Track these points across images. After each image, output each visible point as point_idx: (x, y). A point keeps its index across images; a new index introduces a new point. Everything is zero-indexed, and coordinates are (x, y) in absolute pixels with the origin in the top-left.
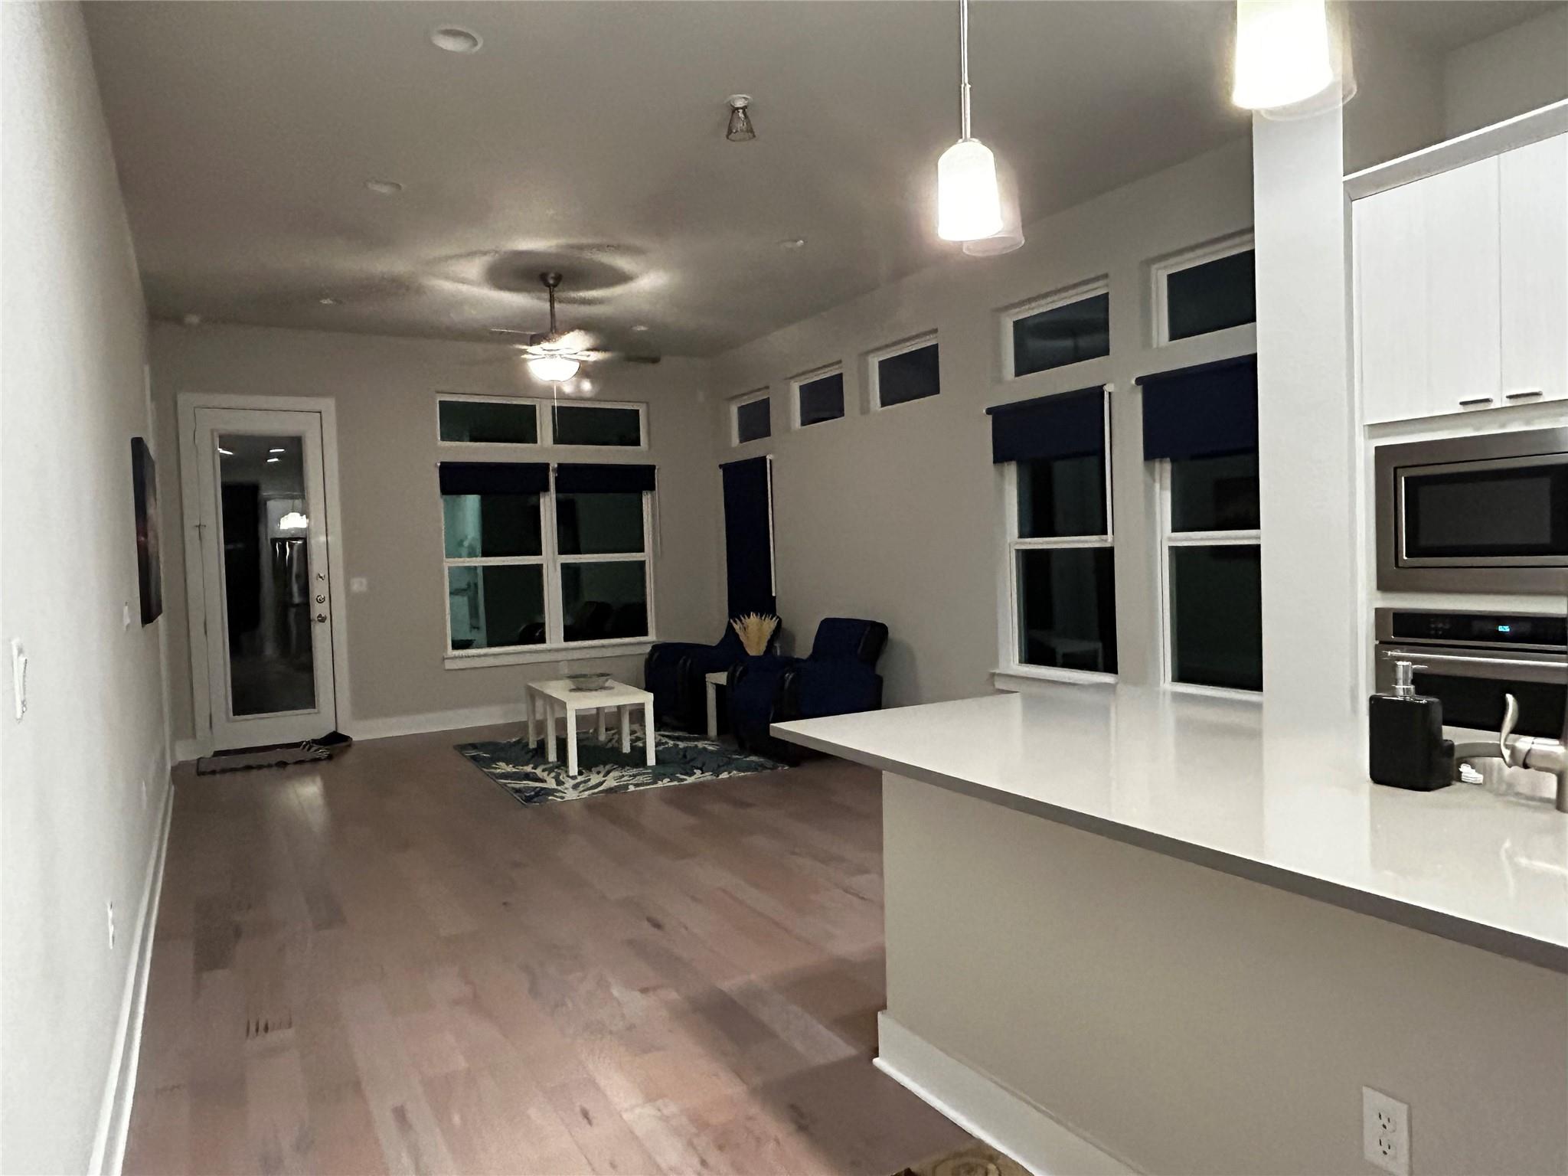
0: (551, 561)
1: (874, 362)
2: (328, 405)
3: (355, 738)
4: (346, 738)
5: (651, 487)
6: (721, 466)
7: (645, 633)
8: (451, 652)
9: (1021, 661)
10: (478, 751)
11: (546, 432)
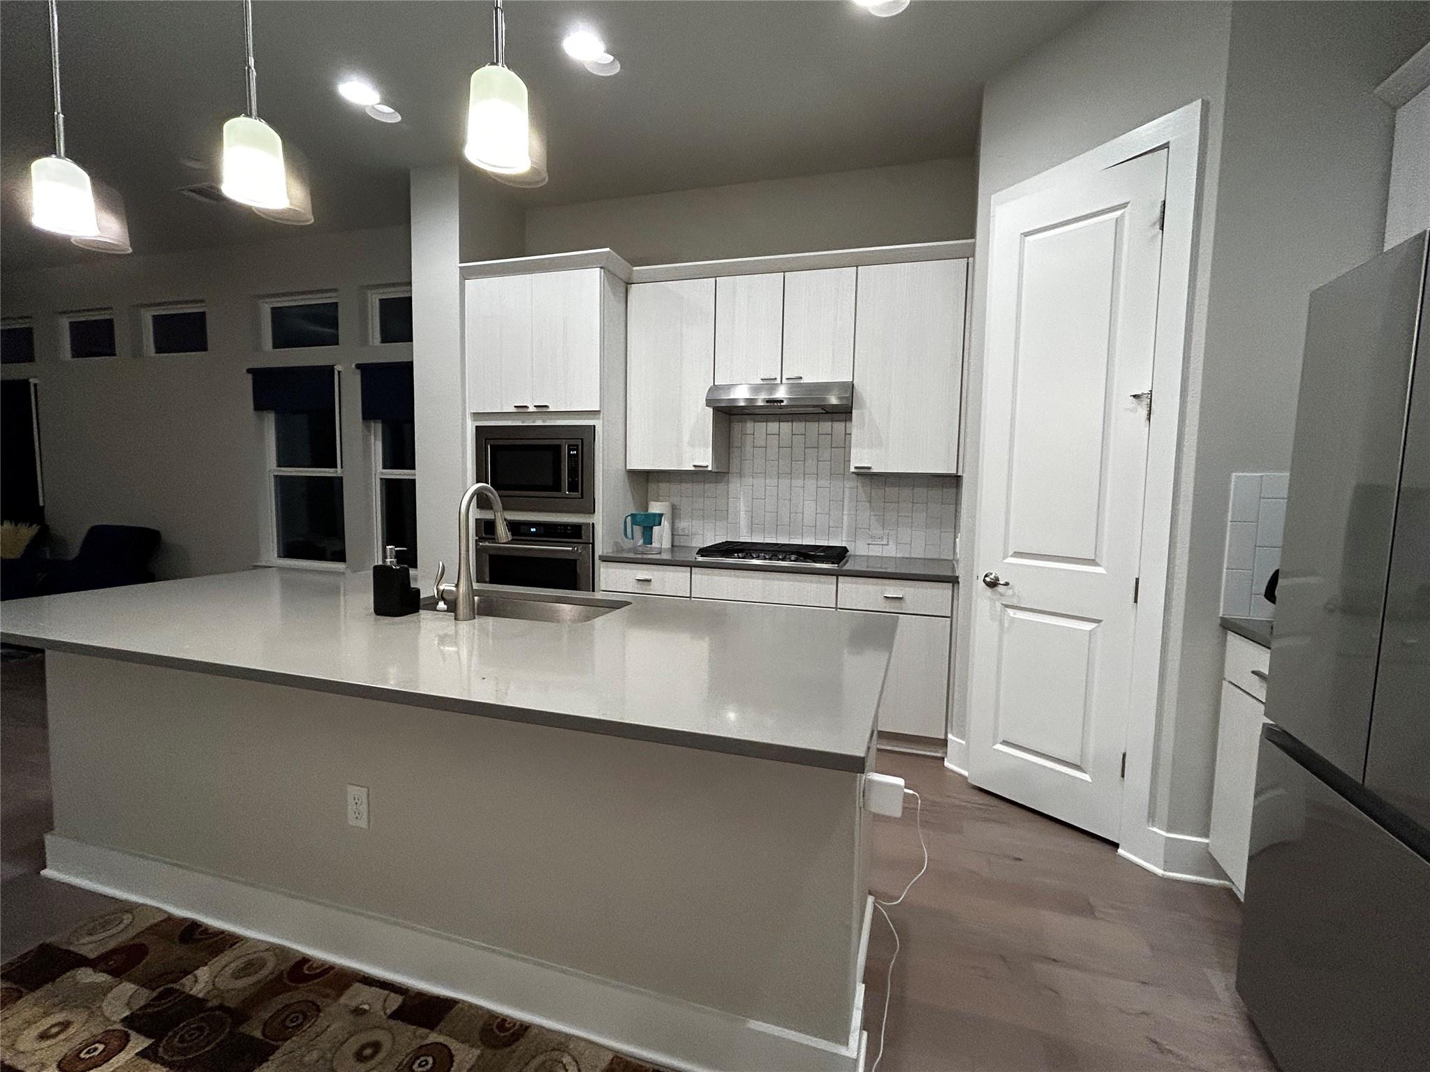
9: (279, 556)
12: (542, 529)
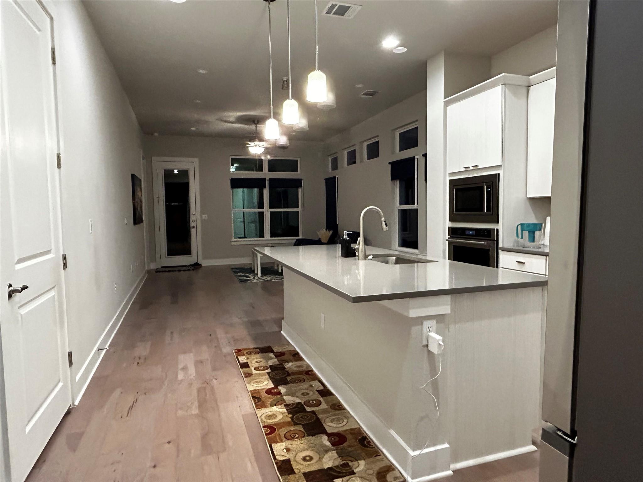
0: (267, 211)
1: (365, 145)
2: (196, 160)
3: (203, 265)
4: (200, 265)
5: (301, 186)
6: (324, 179)
7: (299, 236)
8: (233, 240)
9: (399, 246)
10: (237, 270)
11: (266, 167)
12: (474, 232)
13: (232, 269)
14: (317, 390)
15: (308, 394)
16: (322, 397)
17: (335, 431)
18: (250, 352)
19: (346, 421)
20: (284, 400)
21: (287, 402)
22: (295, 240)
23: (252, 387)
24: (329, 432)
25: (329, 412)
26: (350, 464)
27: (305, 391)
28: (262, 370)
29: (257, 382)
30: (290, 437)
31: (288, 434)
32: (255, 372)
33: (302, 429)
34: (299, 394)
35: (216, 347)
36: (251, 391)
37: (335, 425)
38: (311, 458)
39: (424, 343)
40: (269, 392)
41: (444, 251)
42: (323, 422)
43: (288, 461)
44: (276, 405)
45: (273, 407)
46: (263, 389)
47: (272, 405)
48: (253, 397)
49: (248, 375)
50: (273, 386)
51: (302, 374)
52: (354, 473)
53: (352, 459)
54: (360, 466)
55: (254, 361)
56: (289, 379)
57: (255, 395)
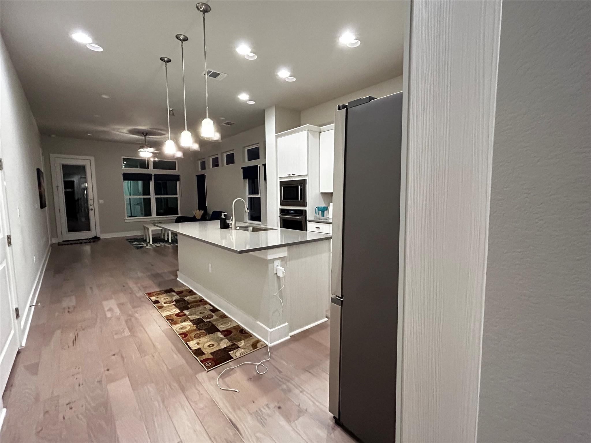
0: (153, 197)
1: (225, 155)
2: (92, 158)
3: (101, 238)
4: (99, 238)
5: (179, 180)
6: (196, 176)
7: (178, 214)
8: (127, 218)
9: (249, 220)
10: (132, 240)
11: (151, 166)
12: (294, 211)
13: (128, 239)
14: (210, 309)
15: (204, 313)
16: (213, 313)
17: (225, 329)
18: (158, 294)
19: (230, 323)
20: (189, 318)
21: (191, 319)
22: (176, 218)
23: (165, 314)
24: (221, 330)
25: (218, 320)
26: (236, 343)
27: (201, 311)
28: (170, 303)
29: (168, 311)
30: (198, 337)
31: (196, 336)
32: (164, 305)
33: (204, 332)
34: (198, 313)
35: (131, 293)
36: (165, 316)
37: (223, 326)
38: (213, 345)
39: (275, 272)
40: (177, 315)
41: (277, 223)
42: (216, 326)
43: (200, 349)
44: (184, 322)
45: (183, 323)
46: (173, 314)
47: (181, 322)
48: (167, 320)
49: (161, 307)
50: (180, 311)
51: (198, 302)
52: (240, 347)
53: (236, 341)
54: (242, 343)
55: (163, 299)
56: (189, 306)
57: (169, 318)
